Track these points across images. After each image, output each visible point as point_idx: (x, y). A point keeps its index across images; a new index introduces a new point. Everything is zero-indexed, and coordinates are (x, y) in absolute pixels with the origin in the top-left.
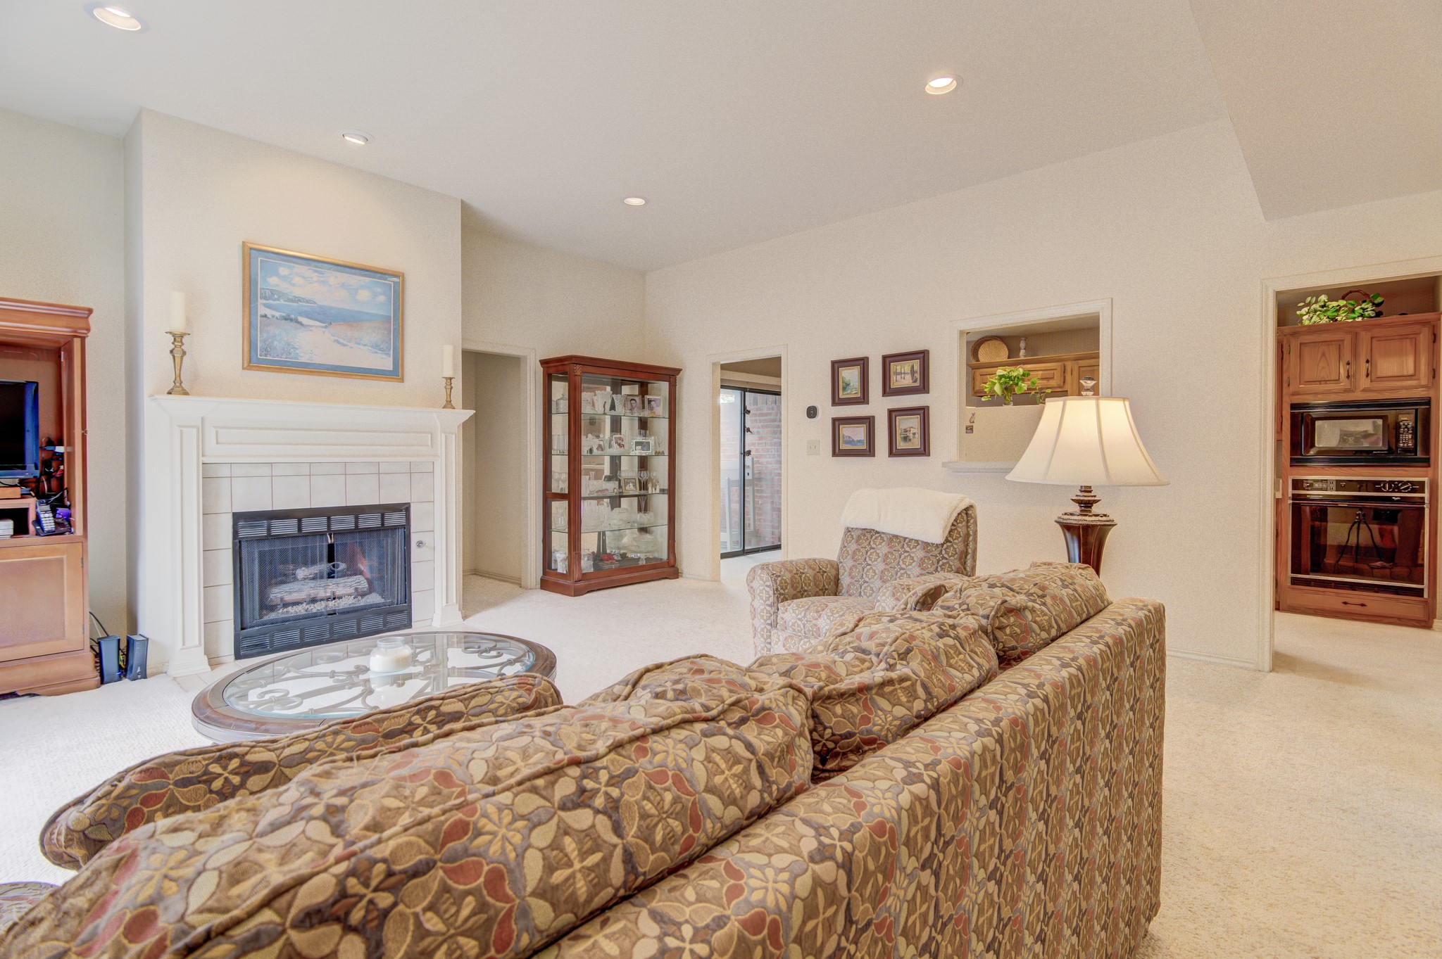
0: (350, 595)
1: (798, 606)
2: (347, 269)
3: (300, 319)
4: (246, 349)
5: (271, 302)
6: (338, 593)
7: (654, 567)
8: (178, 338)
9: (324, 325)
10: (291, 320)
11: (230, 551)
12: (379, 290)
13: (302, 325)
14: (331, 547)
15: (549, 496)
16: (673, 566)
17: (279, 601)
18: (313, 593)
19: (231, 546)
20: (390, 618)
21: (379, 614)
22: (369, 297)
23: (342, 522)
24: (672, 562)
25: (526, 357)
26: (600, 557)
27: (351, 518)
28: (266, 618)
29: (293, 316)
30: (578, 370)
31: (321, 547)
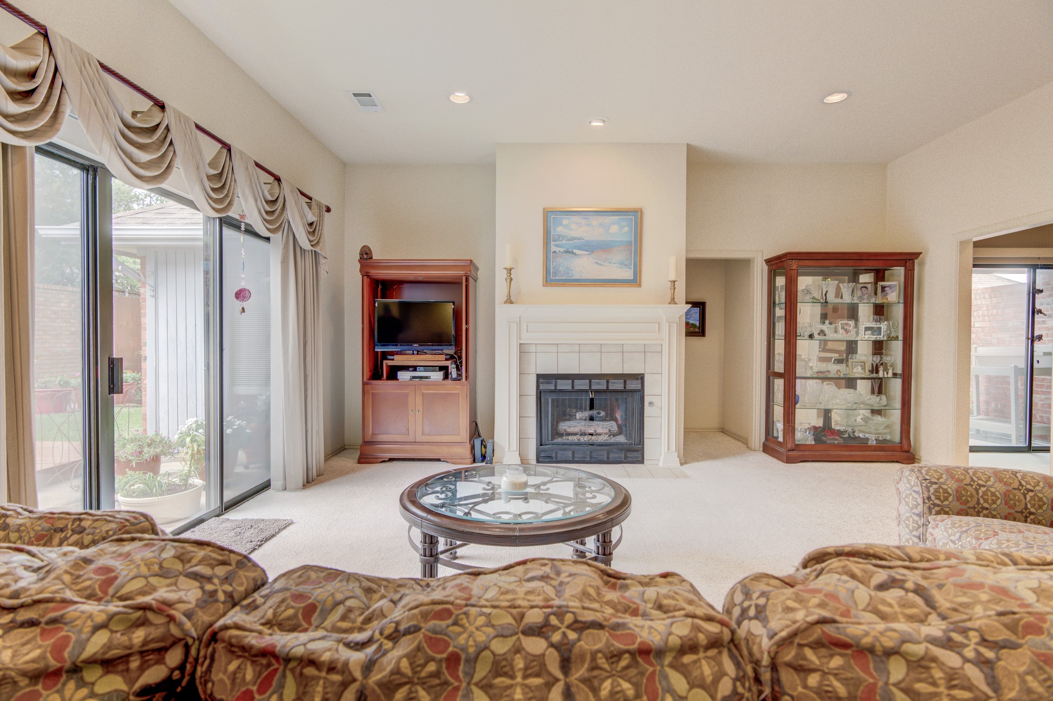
0: (606, 434)
1: (953, 524)
2: (604, 213)
3: (575, 251)
4: (545, 274)
5: (558, 242)
6: (598, 431)
7: (882, 449)
8: (509, 271)
9: (588, 253)
10: (570, 252)
11: (535, 397)
12: (624, 224)
13: (576, 255)
14: (592, 400)
15: (771, 375)
16: (908, 452)
17: (563, 432)
18: (583, 429)
19: (535, 394)
20: (629, 454)
21: (621, 450)
22: (618, 230)
23: (598, 384)
24: (906, 447)
25: (754, 258)
26: (824, 432)
27: (604, 382)
28: (555, 441)
29: (570, 250)
30: (794, 265)
31: (586, 399)
